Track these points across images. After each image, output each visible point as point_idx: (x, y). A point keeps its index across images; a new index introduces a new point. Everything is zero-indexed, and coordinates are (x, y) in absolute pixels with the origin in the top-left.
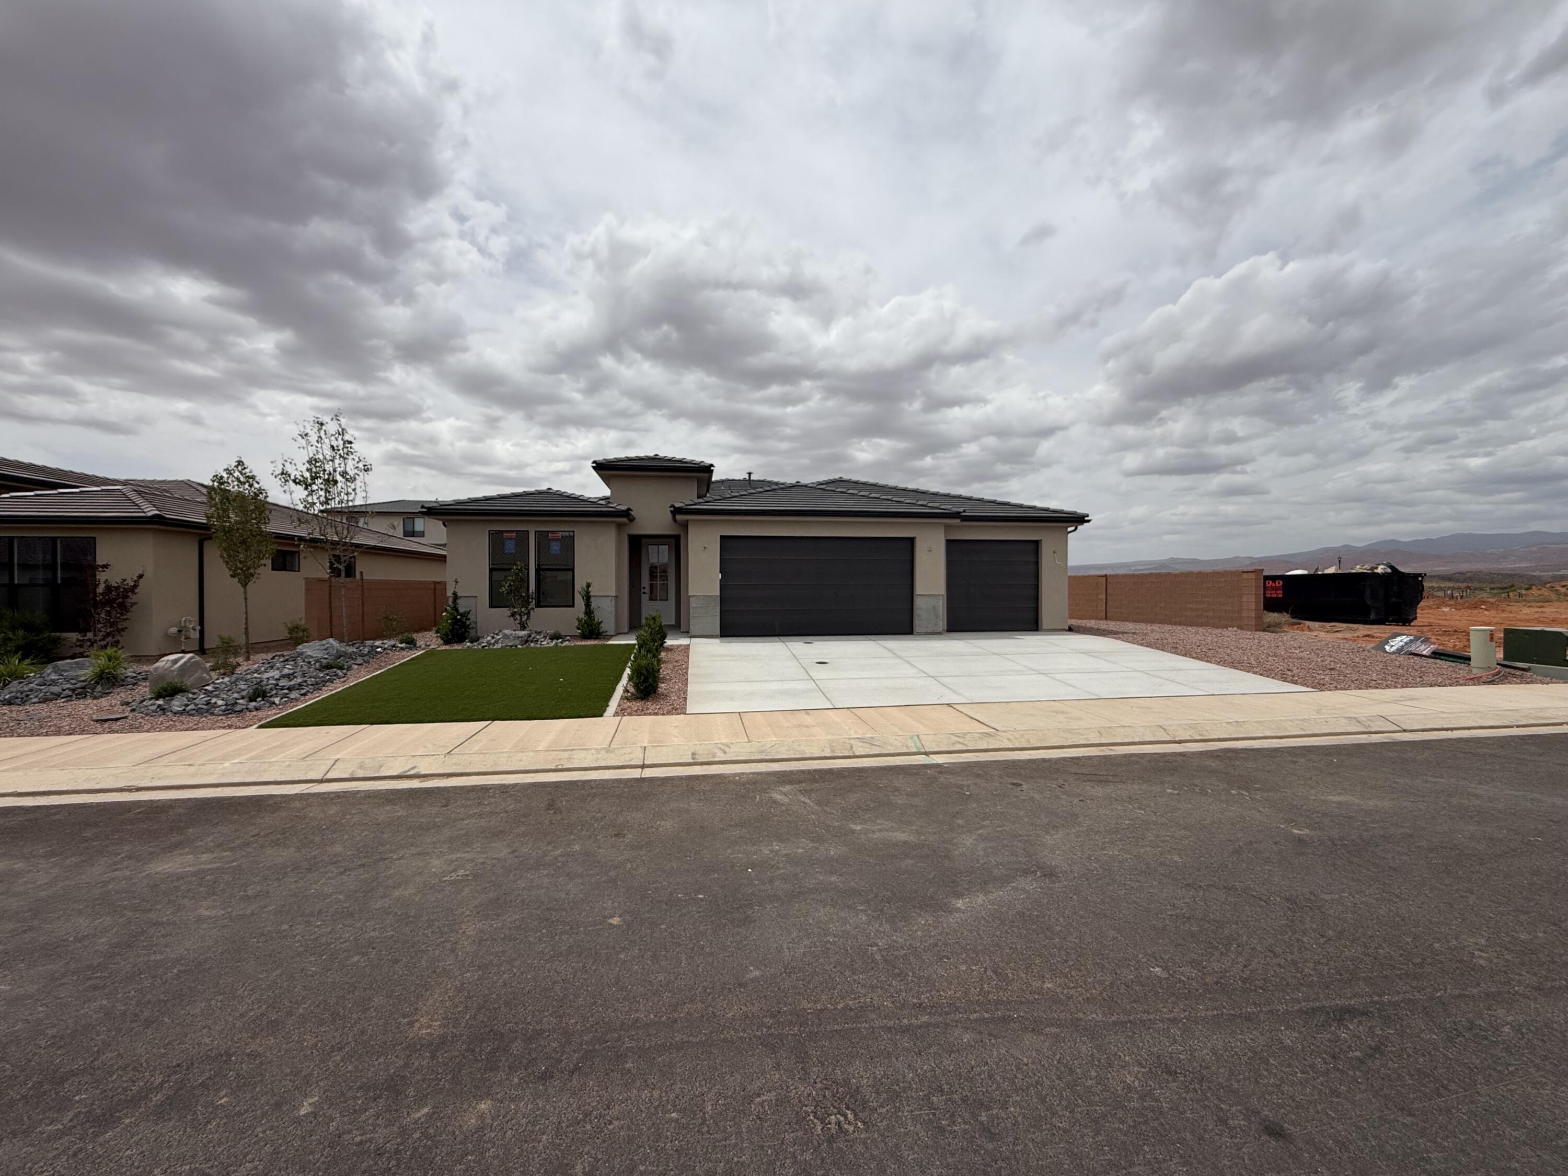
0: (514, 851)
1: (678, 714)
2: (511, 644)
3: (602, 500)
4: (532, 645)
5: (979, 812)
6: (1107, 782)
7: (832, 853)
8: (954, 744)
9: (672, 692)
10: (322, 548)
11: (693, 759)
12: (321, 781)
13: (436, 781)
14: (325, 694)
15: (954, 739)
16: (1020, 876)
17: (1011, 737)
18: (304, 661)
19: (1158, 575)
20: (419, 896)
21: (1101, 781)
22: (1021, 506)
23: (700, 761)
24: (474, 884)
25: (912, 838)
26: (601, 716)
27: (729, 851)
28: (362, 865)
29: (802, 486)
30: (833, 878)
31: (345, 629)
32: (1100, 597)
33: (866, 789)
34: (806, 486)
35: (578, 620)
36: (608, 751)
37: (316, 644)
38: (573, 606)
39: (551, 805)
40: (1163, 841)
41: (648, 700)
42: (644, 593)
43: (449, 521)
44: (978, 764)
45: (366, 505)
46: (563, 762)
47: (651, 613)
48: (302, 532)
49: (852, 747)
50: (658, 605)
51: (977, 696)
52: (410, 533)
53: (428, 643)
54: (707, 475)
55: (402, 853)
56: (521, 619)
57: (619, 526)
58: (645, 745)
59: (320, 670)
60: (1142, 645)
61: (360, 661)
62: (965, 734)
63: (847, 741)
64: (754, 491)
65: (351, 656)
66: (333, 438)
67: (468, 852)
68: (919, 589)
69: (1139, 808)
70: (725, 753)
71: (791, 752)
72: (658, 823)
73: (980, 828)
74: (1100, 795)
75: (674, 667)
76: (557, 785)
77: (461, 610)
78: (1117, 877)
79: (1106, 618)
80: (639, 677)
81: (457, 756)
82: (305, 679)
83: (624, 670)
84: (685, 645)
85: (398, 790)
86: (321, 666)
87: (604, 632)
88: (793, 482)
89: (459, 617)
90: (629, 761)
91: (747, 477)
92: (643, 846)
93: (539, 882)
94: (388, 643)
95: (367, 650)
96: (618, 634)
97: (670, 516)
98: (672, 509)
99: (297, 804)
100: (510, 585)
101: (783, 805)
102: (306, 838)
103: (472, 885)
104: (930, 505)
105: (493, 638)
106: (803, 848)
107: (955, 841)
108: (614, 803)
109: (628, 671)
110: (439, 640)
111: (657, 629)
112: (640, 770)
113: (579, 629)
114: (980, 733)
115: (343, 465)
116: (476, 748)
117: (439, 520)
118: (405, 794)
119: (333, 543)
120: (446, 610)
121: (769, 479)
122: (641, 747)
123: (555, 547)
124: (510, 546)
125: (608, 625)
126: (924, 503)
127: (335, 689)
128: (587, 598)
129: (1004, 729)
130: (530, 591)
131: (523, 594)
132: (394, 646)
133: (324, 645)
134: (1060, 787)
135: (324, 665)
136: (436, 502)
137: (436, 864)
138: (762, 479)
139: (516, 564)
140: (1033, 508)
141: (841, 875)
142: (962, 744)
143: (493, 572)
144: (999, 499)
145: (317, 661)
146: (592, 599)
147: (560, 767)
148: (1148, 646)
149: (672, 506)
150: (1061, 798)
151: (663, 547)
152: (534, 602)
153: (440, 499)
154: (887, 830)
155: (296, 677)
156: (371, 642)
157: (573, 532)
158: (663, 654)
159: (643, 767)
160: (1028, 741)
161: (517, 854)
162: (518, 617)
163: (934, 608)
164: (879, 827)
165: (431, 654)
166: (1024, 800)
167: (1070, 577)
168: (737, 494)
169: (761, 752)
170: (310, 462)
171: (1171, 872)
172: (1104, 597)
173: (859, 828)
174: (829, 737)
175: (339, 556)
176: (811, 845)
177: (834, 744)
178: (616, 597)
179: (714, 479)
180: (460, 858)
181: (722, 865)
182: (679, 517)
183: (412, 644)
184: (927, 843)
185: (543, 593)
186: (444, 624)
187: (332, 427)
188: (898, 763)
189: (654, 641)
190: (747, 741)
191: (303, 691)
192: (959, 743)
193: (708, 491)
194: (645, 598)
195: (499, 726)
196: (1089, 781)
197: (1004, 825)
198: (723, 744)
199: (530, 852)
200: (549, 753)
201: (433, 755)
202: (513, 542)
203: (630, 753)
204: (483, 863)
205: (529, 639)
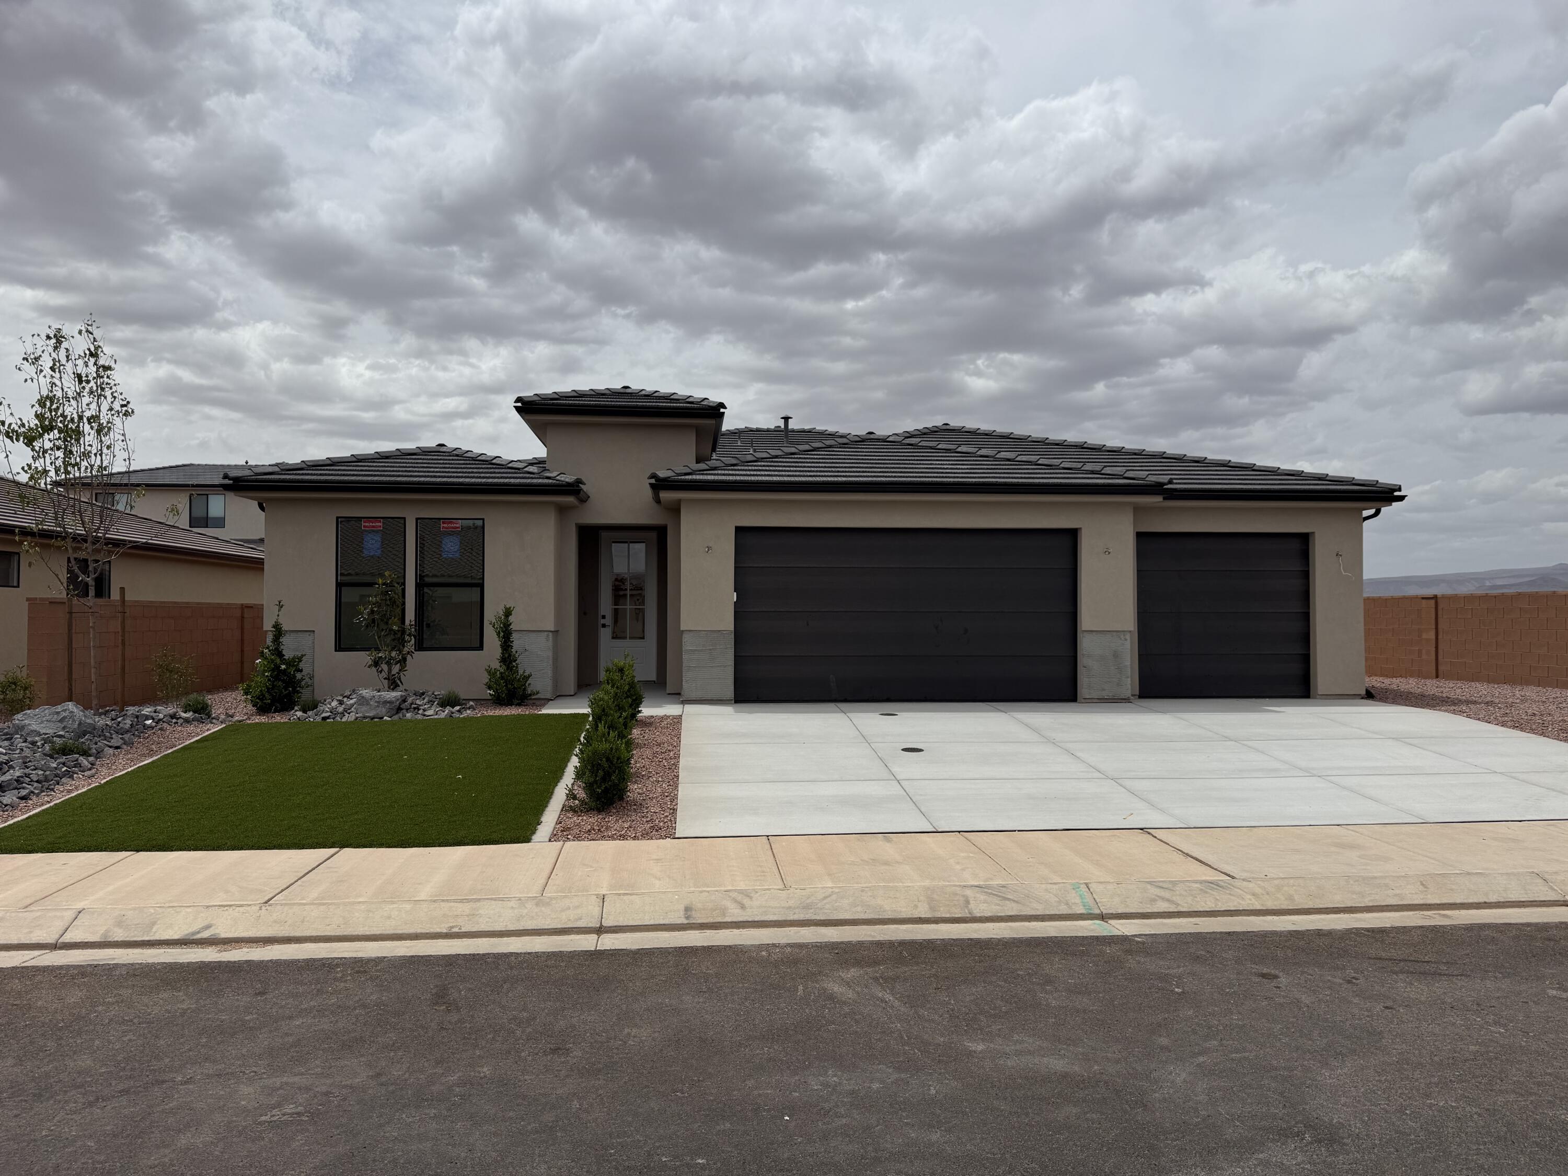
0: (379, 1075)
1: (661, 838)
2: (371, 714)
3: (532, 464)
4: (409, 715)
5: (1198, 1025)
6: (1437, 974)
7: (933, 1092)
8: (1153, 901)
9: (651, 799)
10: (59, 548)
11: (687, 918)
12: (54, 947)
13: (245, 950)
14: (59, 797)
15: (1154, 891)
16: (1273, 1140)
17: (1258, 891)
18: (25, 741)
19: (1534, 597)
20: (221, 1145)
21: (1424, 973)
22: (1275, 472)
23: (699, 921)
24: (311, 1128)
25: (1077, 1069)
26: (528, 840)
27: (750, 1083)
28: (125, 1092)
29: (878, 440)
30: (935, 1137)
31: (93, 686)
32: (1424, 636)
33: (994, 979)
34: (884, 440)
35: (489, 672)
36: (540, 900)
37: (45, 711)
38: (481, 648)
39: (440, 996)
40: (1539, 1084)
41: (609, 813)
42: (604, 626)
43: (268, 500)
44: (1199, 937)
45: (128, 472)
46: (460, 922)
47: (616, 661)
48: (27, 520)
49: (967, 902)
50: (627, 645)
51: (1197, 814)
52: (200, 521)
53: (231, 712)
54: (712, 422)
55: (189, 1072)
56: (390, 670)
57: (562, 510)
58: (604, 892)
59: (52, 757)
60: (1504, 724)
61: (116, 741)
62: (1174, 883)
63: (958, 889)
64: (793, 450)
65: (102, 733)
66: (80, 362)
67: (302, 1074)
68: (1087, 619)
69: (1496, 1023)
70: (743, 907)
71: (859, 909)
72: (626, 1031)
73: (1200, 1054)
74: (1423, 999)
75: (655, 754)
76: (450, 961)
77: (288, 654)
78: (1454, 1147)
79: (1437, 677)
80: (594, 772)
81: (279, 907)
82: (27, 771)
83: (569, 760)
84: (674, 717)
85: (182, 965)
86: (53, 749)
87: (530, 695)
88: (862, 432)
89: (283, 667)
90: (577, 920)
91: (781, 424)
92: (600, 1070)
93: (422, 1130)
94: (164, 711)
95: (128, 722)
96: (558, 696)
97: (649, 492)
98: (653, 481)
99: (16, 985)
100: (372, 612)
101: (845, 1003)
102: (31, 1043)
103: (308, 1130)
104: (1108, 470)
105: (341, 703)
106: (882, 1082)
107: (1155, 1075)
108: (549, 994)
109: (574, 762)
110: (250, 707)
111: (627, 688)
112: (595, 936)
113: (490, 688)
114: (1201, 882)
115: (94, 406)
116: (314, 894)
117: (252, 498)
118: (194, 971)
119: (76, 538)
120: (262, 655)
121: (820, 428)
122: (597, 896)
123: (451, 546)
124: (372, 545)
125: (540, 683)
126: (1097, 467)
127: (77, 788)
128: (506, 634)
129: (1245, 875)
130: (407, 622)
131: (395, 628)
132: (173, 716)
133: (58, 713)
134: (1349, 982)
135: (57, 746)
136: (247, 466)
137: (247, 1093)
138: (807, 427)
139: (382, 575)
140: (1298, 474)
141: (949, 1131)
142: (1168, 900)
143: (343, 588)
144: (1235, 459)
145: (46, 741)
146: (514, 636)
147: (456, 930)
148: (1514, 727)
149: (653, 476)
150: (1351, 1002)
151: (637, 546)
152: (413, 641)
153: (252, 463)
154: (1030, 1053)
155: (11, 767)
156: (137, 708)
157: (483, 519)
158: (636, 732)
159: (600, 930)
160: (1290, 898)
161: (383, 1079)
162: (385, 667)
163: (1116, 655)
164: (1018, 1047)
165: (235, 729)
166: (1281, 1005)
167: (1368, 600)
168: (765, 455)
169: (807, 907)
170: (42, 403)
171: (1553, 1140)
172: (1432, 635)
173: (980, 1047)
174: (927, 883)
175: (86, 561)
176: (895, 1076)
177: (935, 896)
178: (556, 632)
179: (725, 427)
180: (286, 1083)
181: (739, 1108)
182: (665, 495)
183: (202, 712)
184: (1105, 1077)
185: (428, 626)
186: (259, 679)
187: (80, 345)
188: (1053, 934)
189: (620, 708)
190: (782, 887)
191: (23, 793)
192: (1163, 899)
193: (714, 450)
194: (605, 635)
195: (350, 856)
196: (1402, 972)
197: (1244, 1050)
198: (741, 892)
199: (407, 1076)
200: (436, 905)
201: (241, 906)
202: (378, 538)
203: (577, 907)
204: (327, 1094)
205: (403, 706)
